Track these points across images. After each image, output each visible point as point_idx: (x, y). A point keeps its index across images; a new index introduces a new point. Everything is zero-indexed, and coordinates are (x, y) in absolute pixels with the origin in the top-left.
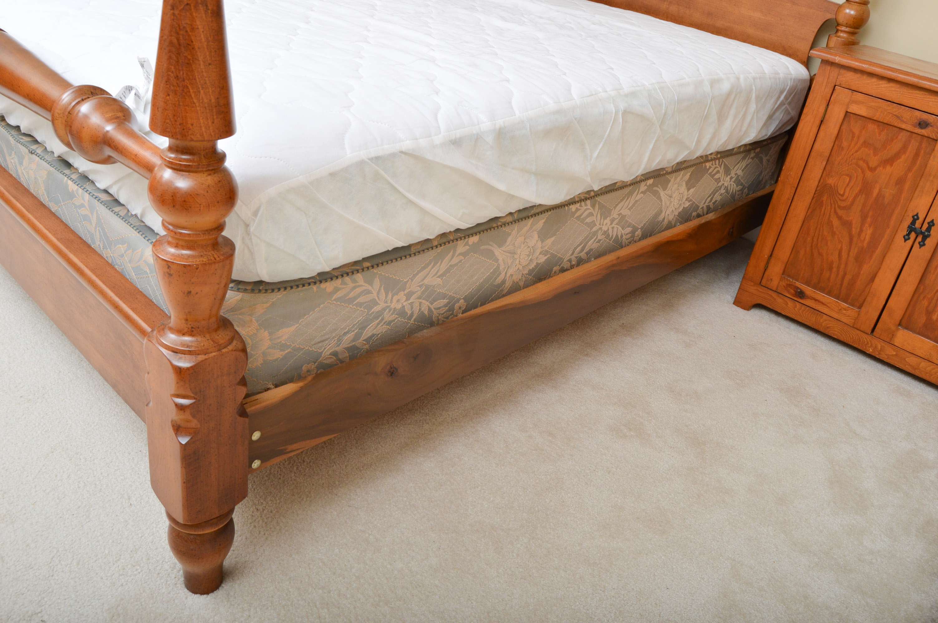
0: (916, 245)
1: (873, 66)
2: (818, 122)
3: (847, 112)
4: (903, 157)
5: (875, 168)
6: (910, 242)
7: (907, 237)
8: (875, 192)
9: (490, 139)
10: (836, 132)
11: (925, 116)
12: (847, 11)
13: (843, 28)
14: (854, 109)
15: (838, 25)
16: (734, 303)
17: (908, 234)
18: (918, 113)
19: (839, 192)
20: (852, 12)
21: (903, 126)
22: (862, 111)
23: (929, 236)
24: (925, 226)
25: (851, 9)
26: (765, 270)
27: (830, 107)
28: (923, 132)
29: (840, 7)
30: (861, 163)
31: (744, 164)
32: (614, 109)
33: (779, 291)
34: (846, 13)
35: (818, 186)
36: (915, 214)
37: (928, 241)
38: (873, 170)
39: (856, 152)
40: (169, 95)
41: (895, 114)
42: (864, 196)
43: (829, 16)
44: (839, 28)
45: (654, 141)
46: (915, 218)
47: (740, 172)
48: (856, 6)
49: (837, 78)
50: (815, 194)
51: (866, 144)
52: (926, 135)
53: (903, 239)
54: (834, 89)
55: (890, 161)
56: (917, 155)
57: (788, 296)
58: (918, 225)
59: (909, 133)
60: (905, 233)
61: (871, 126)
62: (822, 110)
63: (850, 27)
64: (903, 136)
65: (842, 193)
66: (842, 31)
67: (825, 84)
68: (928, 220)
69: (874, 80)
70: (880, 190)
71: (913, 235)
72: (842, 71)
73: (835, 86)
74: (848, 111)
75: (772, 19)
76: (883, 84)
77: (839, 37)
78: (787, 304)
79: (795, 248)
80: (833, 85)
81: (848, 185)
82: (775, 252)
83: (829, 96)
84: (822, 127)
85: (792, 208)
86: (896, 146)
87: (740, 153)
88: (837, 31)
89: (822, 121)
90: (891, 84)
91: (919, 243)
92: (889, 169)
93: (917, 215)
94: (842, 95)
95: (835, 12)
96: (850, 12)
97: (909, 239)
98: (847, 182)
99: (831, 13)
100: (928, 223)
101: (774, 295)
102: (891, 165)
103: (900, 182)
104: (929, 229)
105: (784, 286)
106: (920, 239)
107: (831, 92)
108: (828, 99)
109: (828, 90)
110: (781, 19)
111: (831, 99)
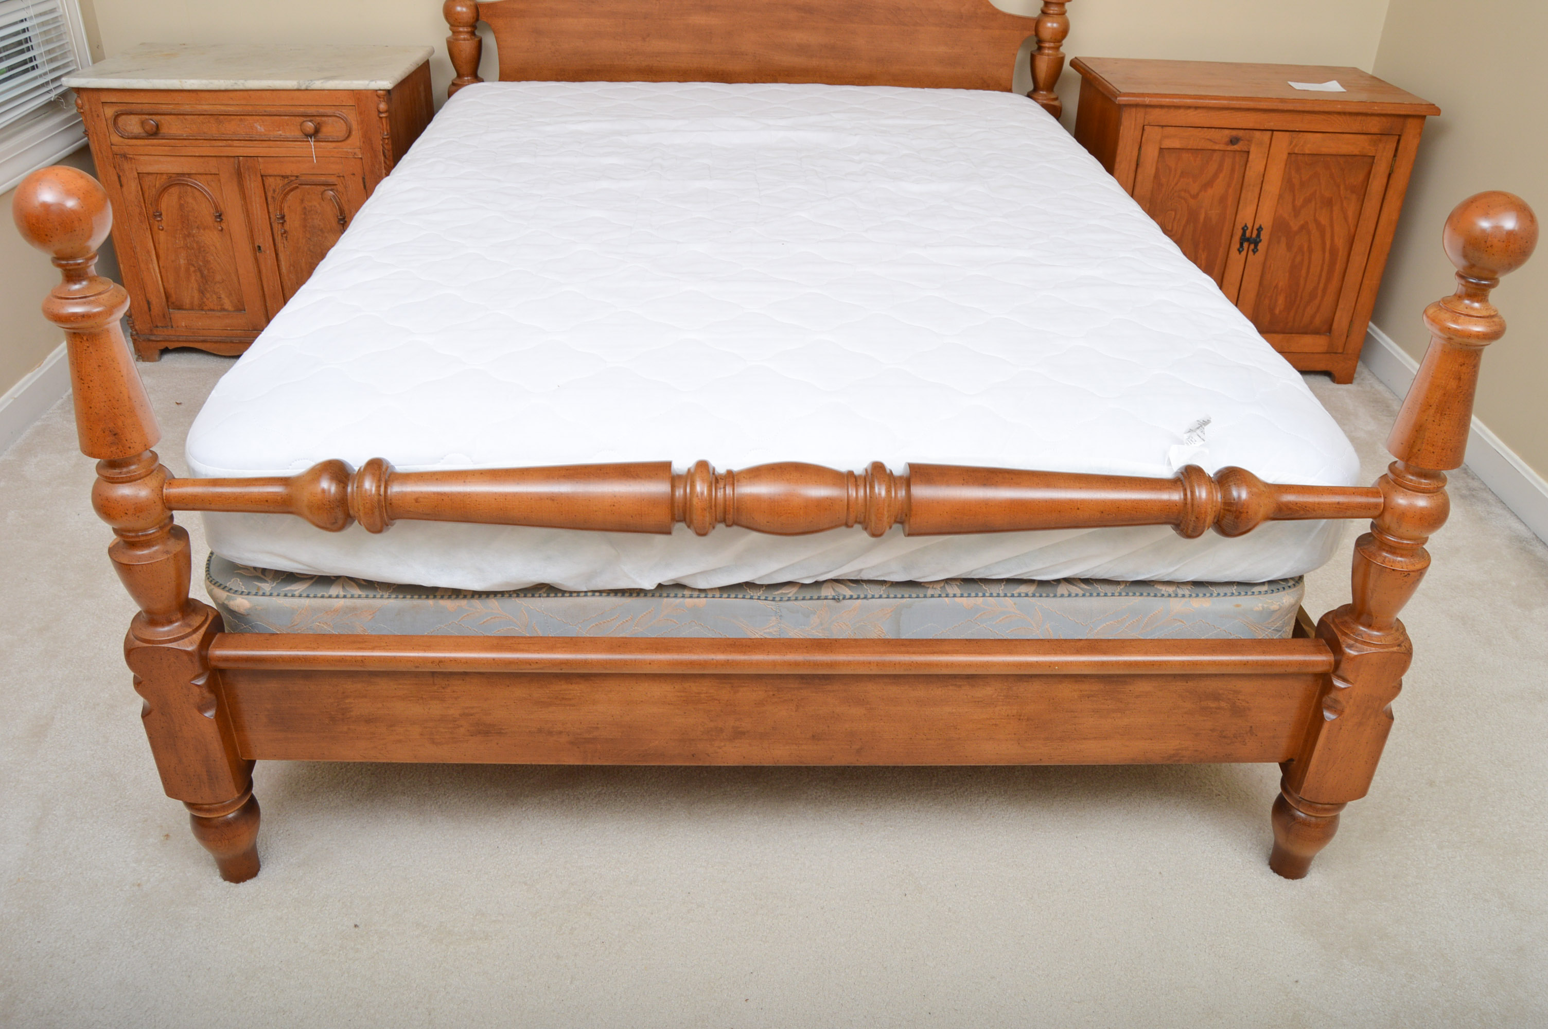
0: (1251, 252)
1: (1184, 98)
2: (1133, 167)
3: (1161, 148)
4: (1221, 176)
5: (1198, 194)
6: (1244, 253)
7: (1241, 249)
8: (1202, 217)
10: (1153, 171)
11: (1234, 133)
12: (1049, 25)
13: (1047, 45)
14: (1167, 144)
15: (1041, 41)
17: (1241, 245)
18: (1227, 132)
19: (1167, 228)
20: (1055, 25)
21: (1217, 147)
22: (1176, 144)
23: (1260, 241)
24: (1255, 232)
25: (1053, 22)
27: (1143, 149)
28: (1236, 147)
29: (1037, 22)
30: (1183, 194)
34: (1047, 27)
36: (1243, 225)
37: (1260, 246)
38: (1195, 197)
39: (1176, 184)
41: (1207, 137)
42: (1192, 224)
43: (1026, 33)
44: (1042, 45)
46: (1244, 229)
48: (1056, 18)
49: (1145, 118)
51: (1183, 174)
52: (1239, 149)
53: (1238, 252)
54: (1143, 129)
55: (1209, 184)
56: (1233, 170)
58: (1248, 234)
59: (1222, 152)
60: (1238, 246)
61: (1185, 156)
62: (1134, 154)
63: (1055, 42)
64: (1217, 157)
65: (1170, 229)
66: (1049, 48)
67: (1133, 126)
68: (1256, 226)
69: (1181, 111)
70: (1206, 214)
71: (1246, 245)
72: (1147, 111)
73: (1144, 126)
74: (1162, 147)
76: (1191, 113)
77: (1047, 55)
80: (1142, 126)
81: (1175, 218)
83: (1140, 137)
84: (1139, 170)
86: (1213, 167)
88: (1041, 48)
89: (1137, 165)
90: (1199, 111)
91: (1253, 250)
92: (1210, 192)
93: (1246, 226)
94: (1153, 134)
95: (1034, 28)
96: (1051, 25)
97: (1243, 250)
98: (1173, 217)
99: (1028, 30)
100: (1258, 230)
102: (1212, 187)
103: (1223, 199)
104: (1258, 235)
106: (1252, 246)
107: (1141, 133)
108: (1140, 141)
109: (1138, 133)
110: (972, 48)
111: (1143, 140)
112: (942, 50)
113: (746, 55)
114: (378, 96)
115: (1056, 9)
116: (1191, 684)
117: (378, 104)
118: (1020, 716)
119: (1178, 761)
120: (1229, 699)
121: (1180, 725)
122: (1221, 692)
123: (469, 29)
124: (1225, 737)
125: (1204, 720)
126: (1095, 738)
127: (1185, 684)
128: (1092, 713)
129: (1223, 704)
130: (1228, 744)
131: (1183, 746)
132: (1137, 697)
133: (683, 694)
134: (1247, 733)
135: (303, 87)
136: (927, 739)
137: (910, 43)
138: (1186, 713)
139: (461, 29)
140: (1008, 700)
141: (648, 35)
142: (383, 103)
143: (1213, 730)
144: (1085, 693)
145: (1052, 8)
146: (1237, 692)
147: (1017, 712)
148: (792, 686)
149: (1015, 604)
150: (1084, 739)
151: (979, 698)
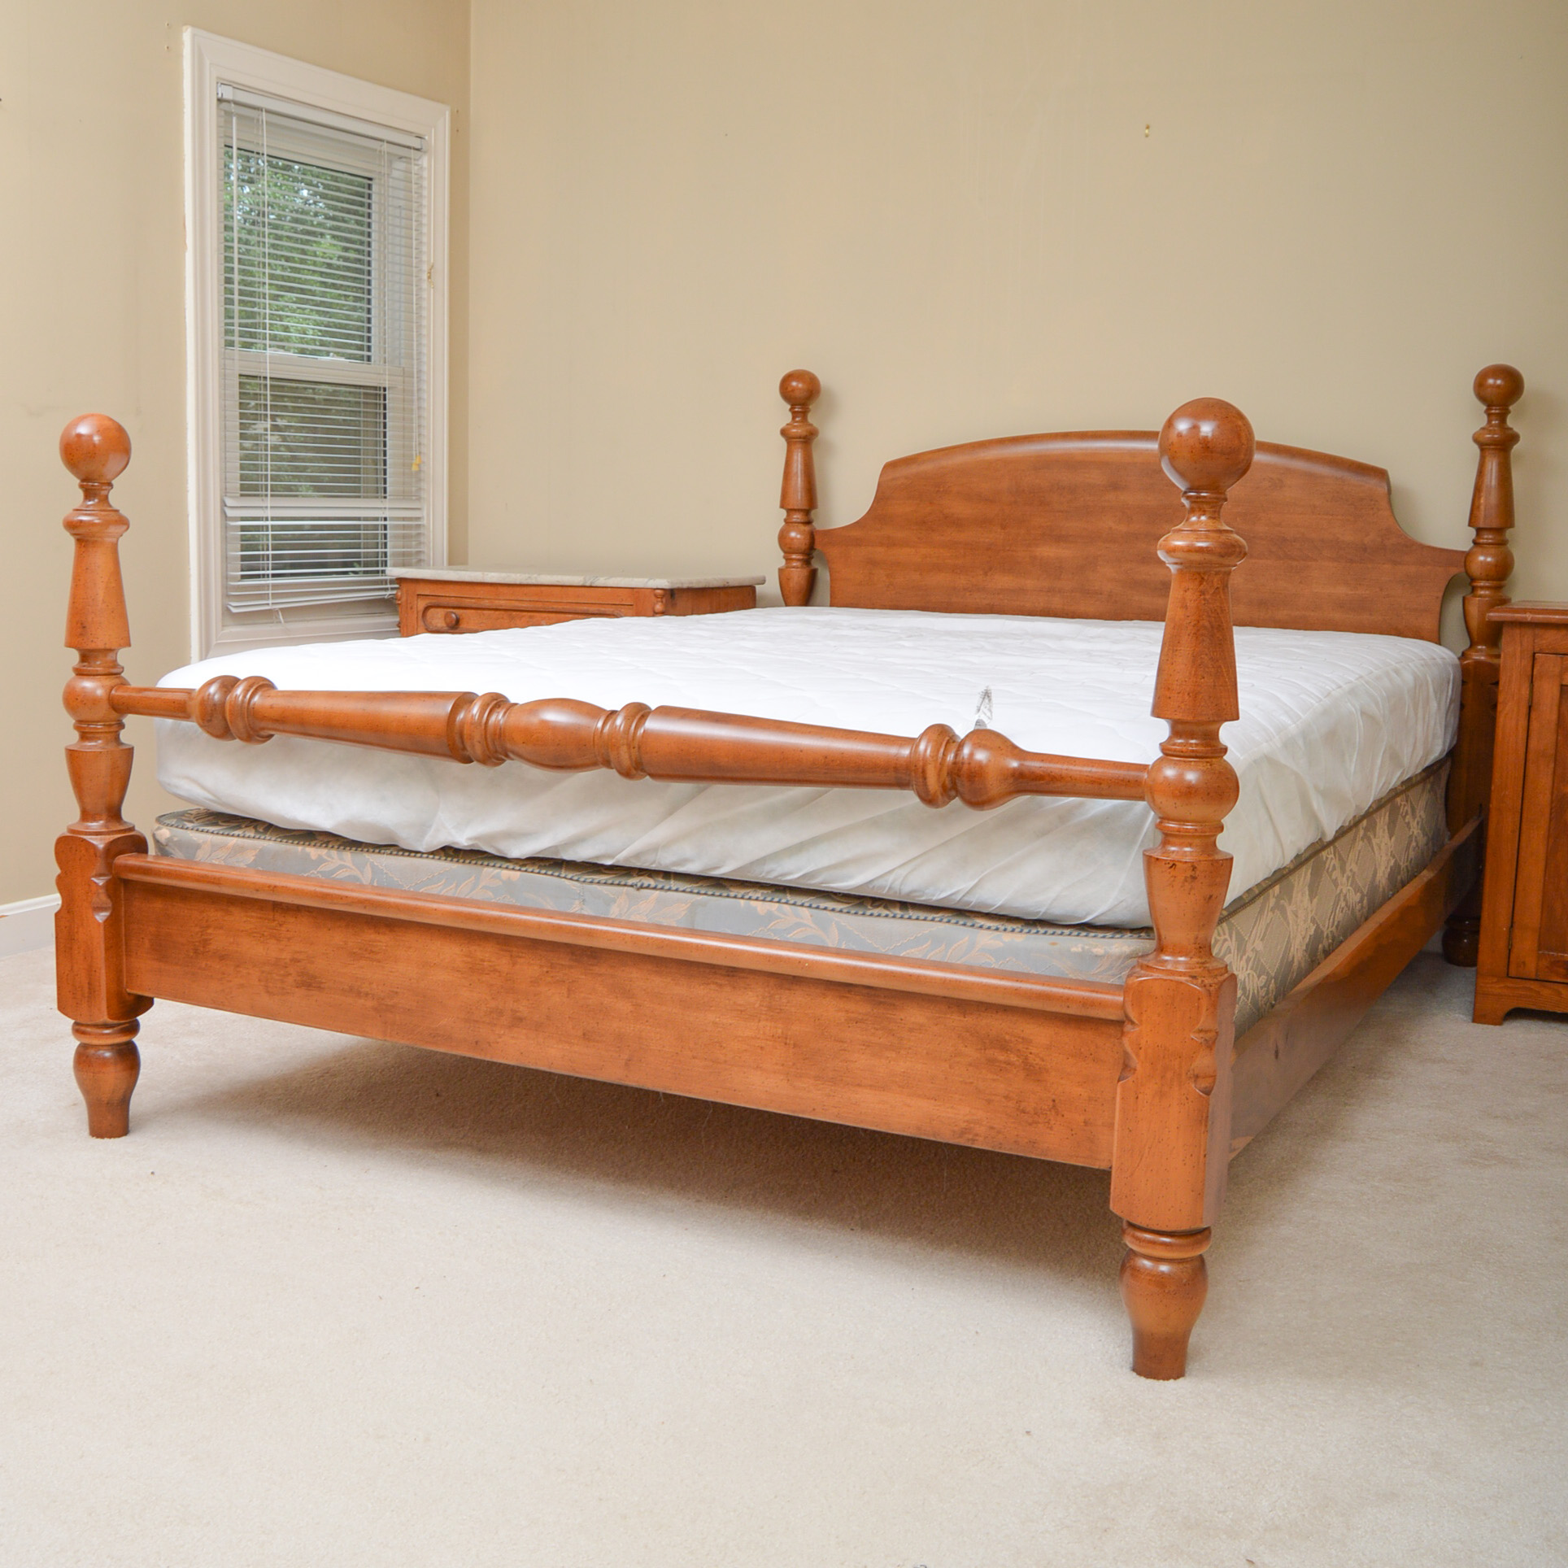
2: (1524, 710)
3: (1562, 685)
9: (1301, 743)
10: (1554, 717)
12: (1481, 558)
13: (1482, 584)
15: (1473, 580)
16: (1474, 1021)
20: (1489, 559)
25: (1486, 555)
26: (1510, 950)
27: (1536, 684)
29: (1467, 556)
31: (1422, 803)
32: (1353, 709)
33: (1541, 977)
34: (1481, 562)
35: (1552, 802)
40: (1203, 678)
43: (1454, 571)
44: (1475, 584)
45: (1381, 754)
47: (1422, 813)
48: (1493, 550)
49: (1534, 643)
50: (1551, 814)
54: (1534, 656)
57: (1559, 980)
62: (1525, 692)
63: (1493, 580)
66: (1482, 588)
67: (1518, 654)
72: (1538, 631)
73: (1534, 653)
74: (1564, 683)
75: (1367, 592)
77: (1480, 596)
78: (1559, 994)
79: (1546, 906)
80: (1531, 654)
82: (1517, 918)
83: (1530, 669)
84: (1533, 715)
85: (1523, 844)
87: (1418, 783)
88: (1474, 589)
89: (1530, 707)
94: (1548, 664)
95: (1463, 564)
96: (1484, 559)
99: (1457, 566)
101: (1534, 986)
105: (1547, 967)
107: (1531, 664)
108: (1530, 673)
109: (1527, 662)
110: (1381, 590)
111: (1535, 673)
112: (1341, 591)
113: (1101, 594)
114: (656, 596)
115: (1490, 537)
116: (969, 1020)
117: (655, 604)
118: (786, 1038)
119: (973, 1140)
120: (1019, 1050)
121: (966, 1083)
122: (1007, 1037)
123: (805, 557)
124: (1023, 1112)
125: (994, 1080)
126: (871, 1086)
127: (962, 1018)
128: (864, 1048)
129: (1013, 1058)
130: (1030, 1124)
131: (975, 1118)
132: (911, 1030)
133: (469, 960)
134: (1050, 1111)
135: (588, 584)
136: (694, 1058)
137: (1301, 582)
138: (970, 1065)
139: (794, 556)
140: (772, 1014)
141: (990, 569)
142: (660, 604)
143: (1007, 1097)
144: (852, 1015)
145: (1486, 537)
146: (1027, 1041)
147: (782, 1033)
148: (563, 963)
149: (811, 916)
150: (859, 1085)
151: (740, 1005)
